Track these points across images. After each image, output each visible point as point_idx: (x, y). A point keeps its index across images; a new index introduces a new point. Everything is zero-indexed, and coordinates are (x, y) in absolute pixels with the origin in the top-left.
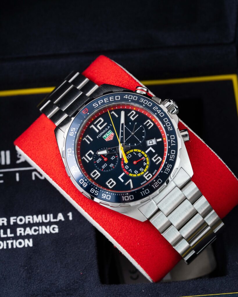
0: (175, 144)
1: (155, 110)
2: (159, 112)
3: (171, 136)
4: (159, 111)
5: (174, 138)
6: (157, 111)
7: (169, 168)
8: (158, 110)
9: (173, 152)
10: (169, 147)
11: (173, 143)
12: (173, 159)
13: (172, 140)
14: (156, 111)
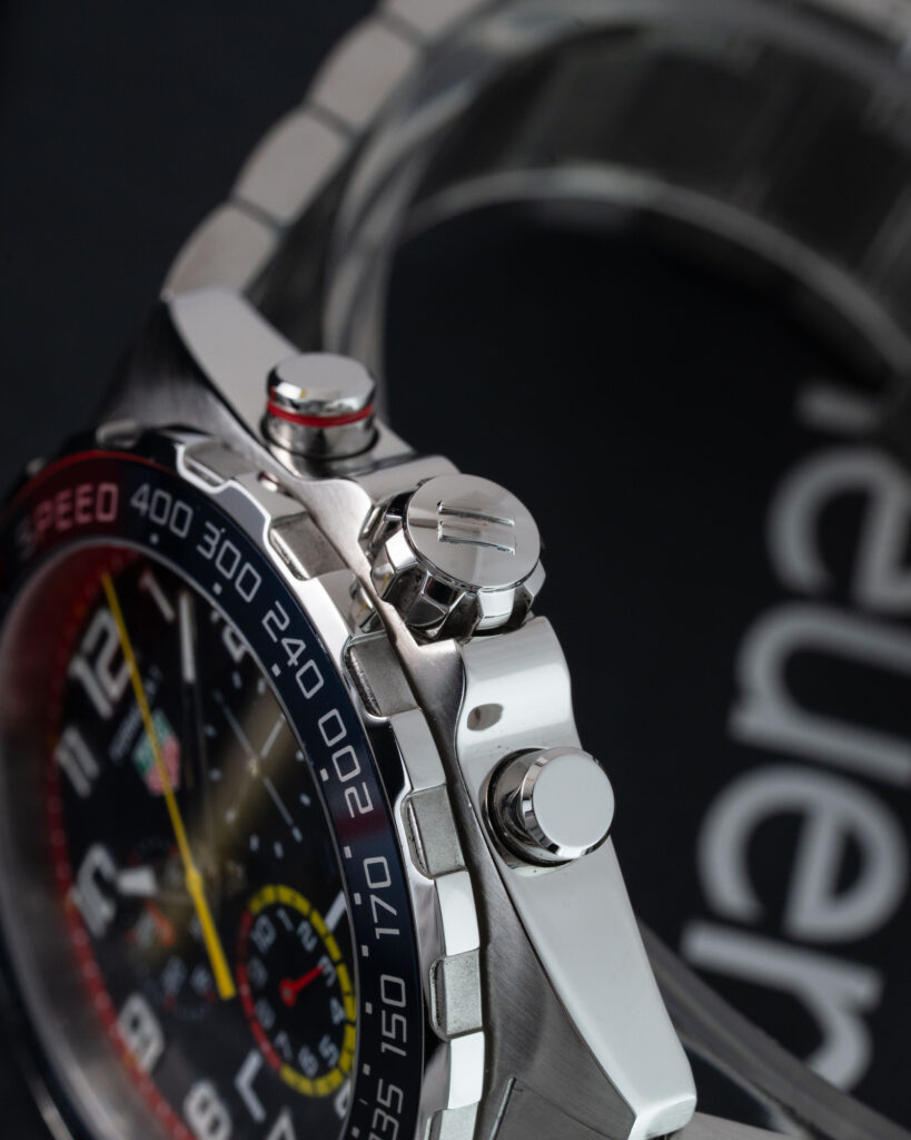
0: (396, 932)
1: (275, 639)
2: (293, 660)
3: (368, 861)
4: (294, 648)
5: (387, 883)
6: (285, 642)
7: (391, 1111)
8: (287, 634)
9: (393, 991)
10: (365, 951)
11: (386, 919)
12: (397, 1042)
13: (374, 898)
14: (279, 643)
